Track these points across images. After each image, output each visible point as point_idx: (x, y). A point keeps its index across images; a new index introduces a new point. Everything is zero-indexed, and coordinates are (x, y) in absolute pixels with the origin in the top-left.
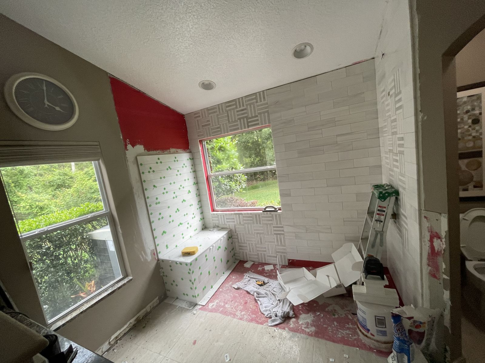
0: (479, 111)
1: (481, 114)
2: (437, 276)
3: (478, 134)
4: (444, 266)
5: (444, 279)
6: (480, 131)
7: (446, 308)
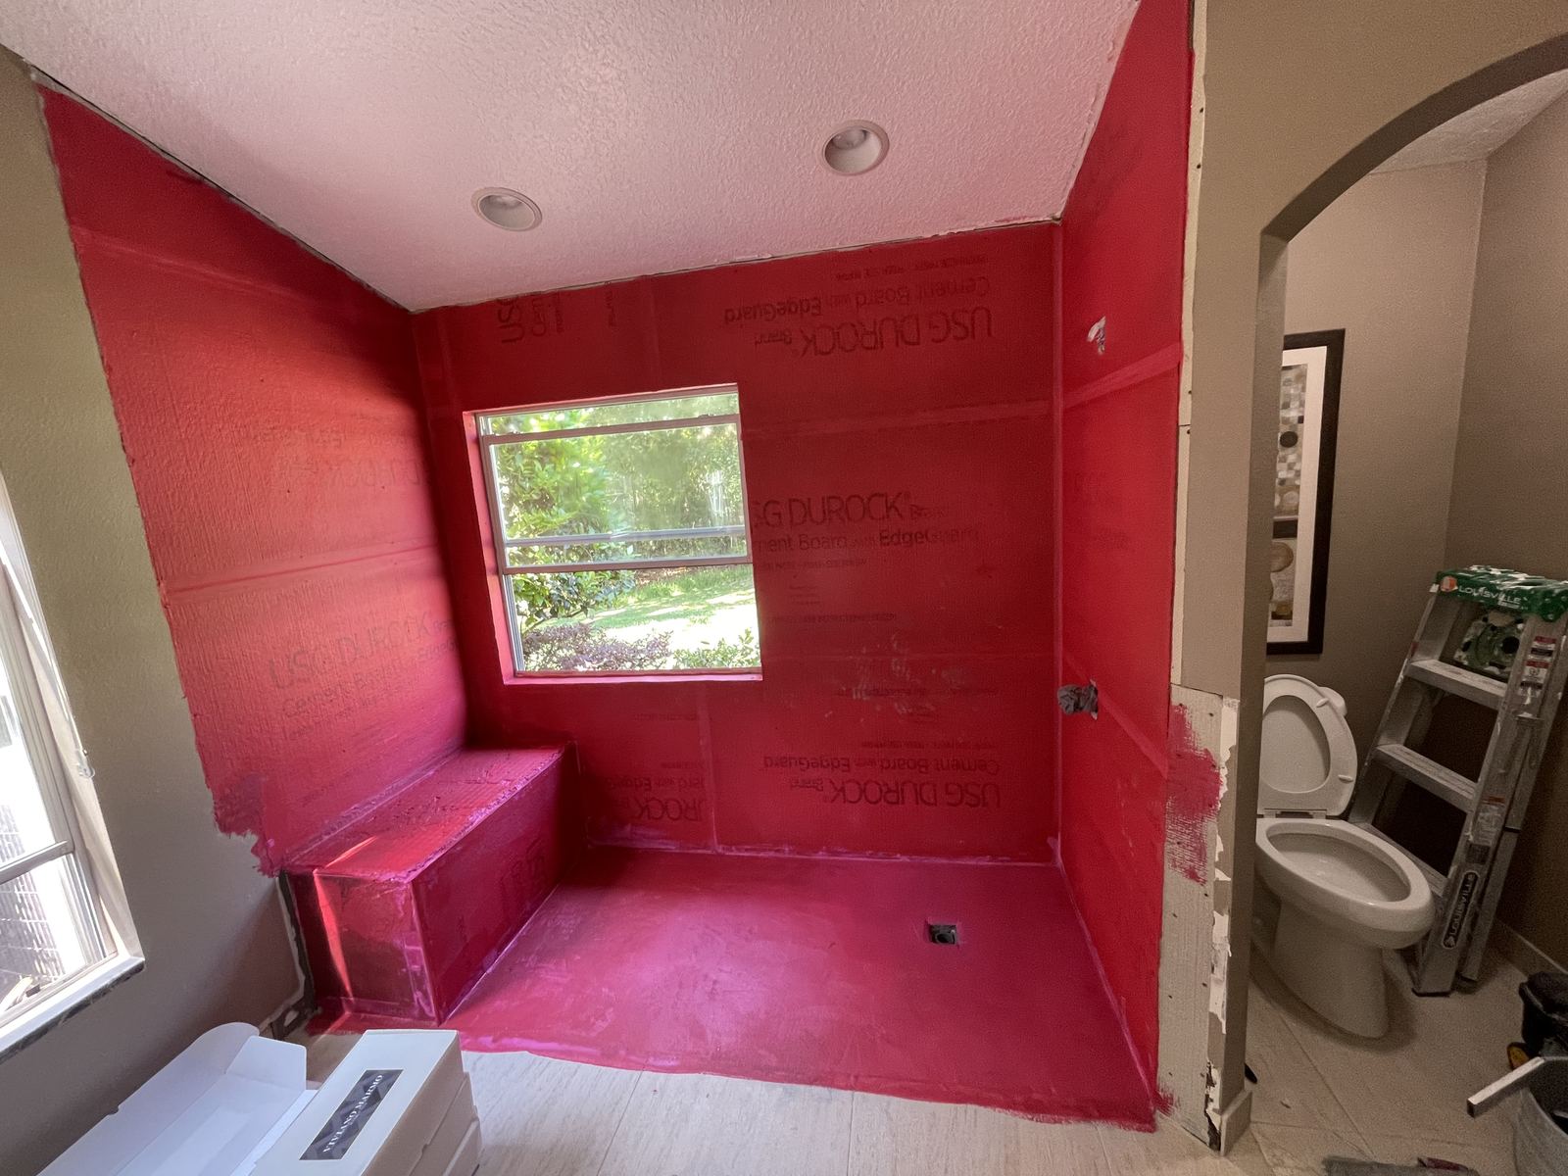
0: (1300, 412)
1: (1301, 420)
2: (1200, 874)
3: (1291, 475)
4: (1220, 848)
5: (1218, 883)
6: (1297, 467)
7: (1216, 962)
